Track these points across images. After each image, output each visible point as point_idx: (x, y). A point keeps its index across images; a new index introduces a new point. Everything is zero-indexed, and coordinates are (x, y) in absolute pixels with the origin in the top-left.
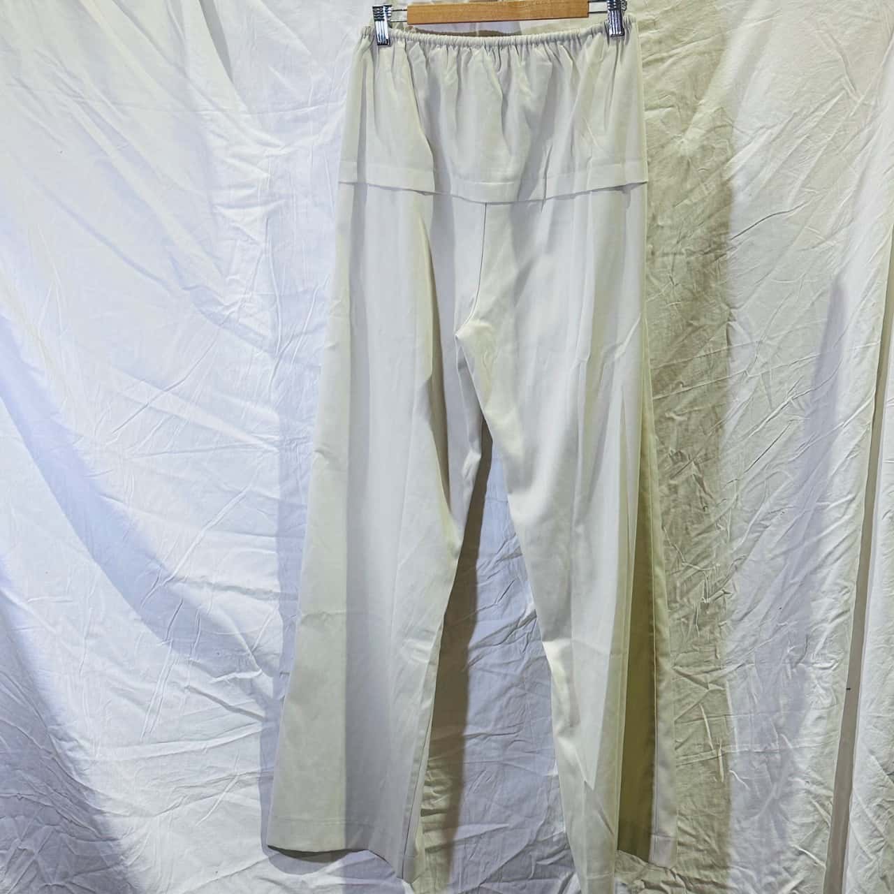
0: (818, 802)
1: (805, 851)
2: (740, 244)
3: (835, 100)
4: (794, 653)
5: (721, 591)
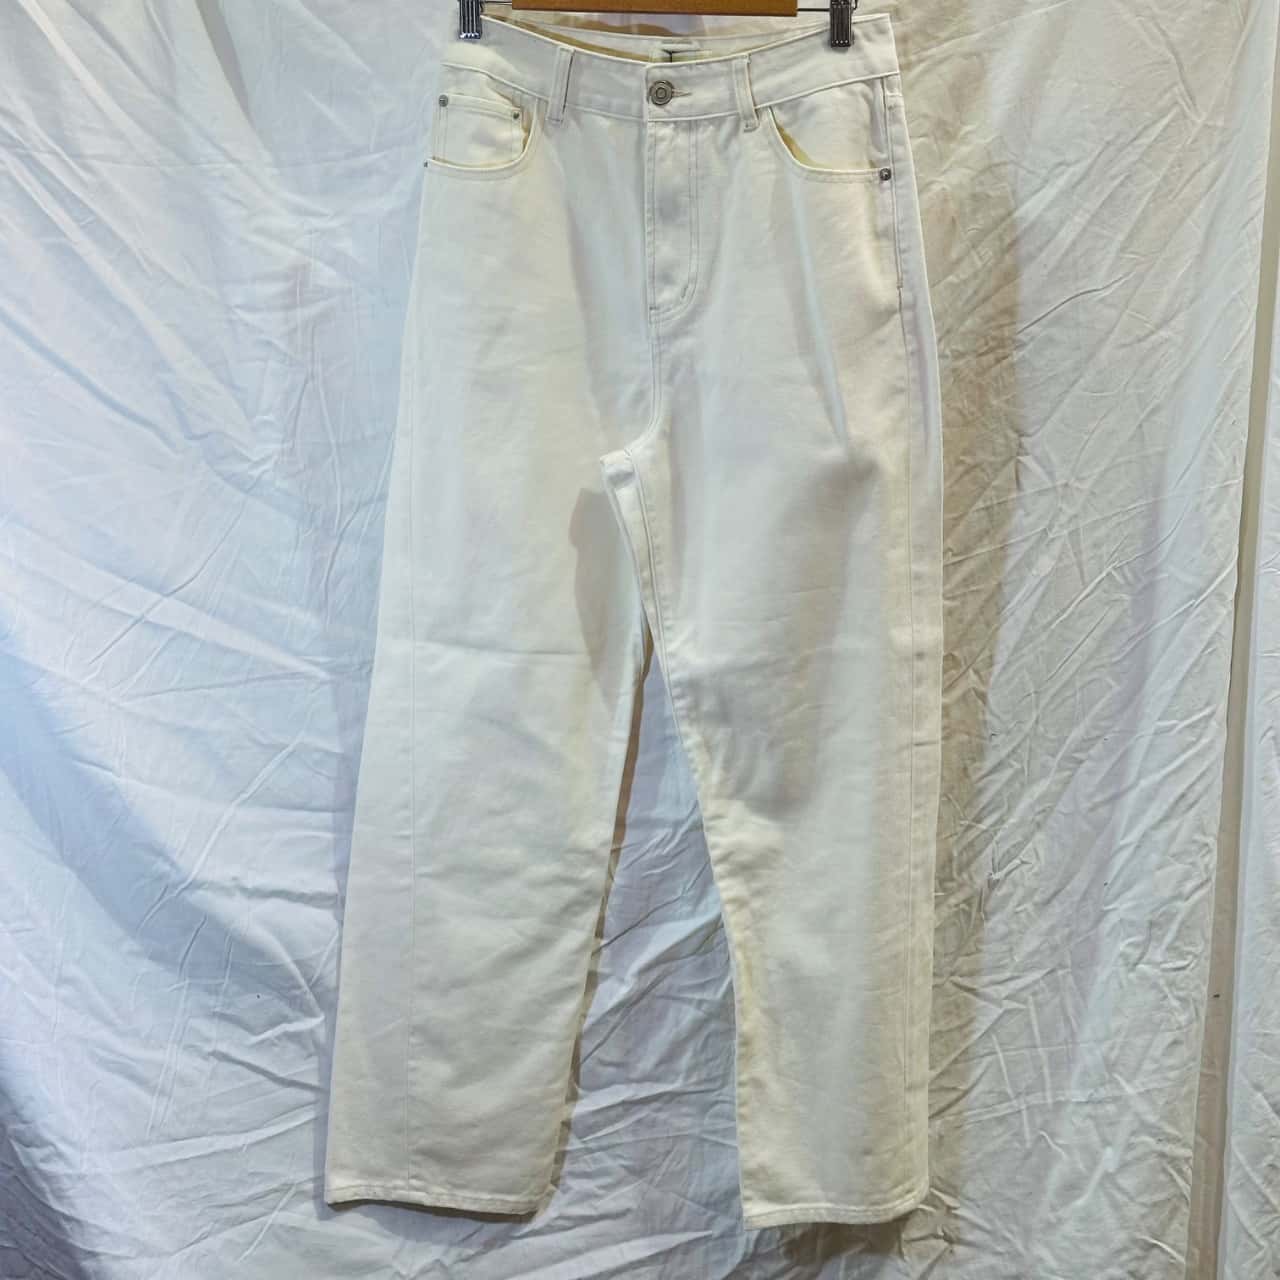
0: (1174, 1167)
1: (1159, 1243)
2: (1032, 339)
3: (1165, 121)
4: (1129, 950)
5: (1017, 861)
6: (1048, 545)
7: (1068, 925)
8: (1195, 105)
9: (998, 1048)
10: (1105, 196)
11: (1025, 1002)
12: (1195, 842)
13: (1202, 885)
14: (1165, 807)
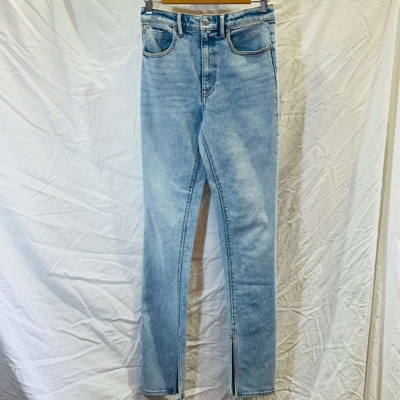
0: (360, 369)
1: (355, 393)
2: (320, 109)
3: (362, 42)
4: (347, 301)
5: (312, 272)
6: (323, 173)
7: (328, 293)
8: (372, 37)
9: (306, 331)
10: (343, 65)
11: (315, 317)
12: (367, 267)
13: (370, 280)
14: (359, 256)
